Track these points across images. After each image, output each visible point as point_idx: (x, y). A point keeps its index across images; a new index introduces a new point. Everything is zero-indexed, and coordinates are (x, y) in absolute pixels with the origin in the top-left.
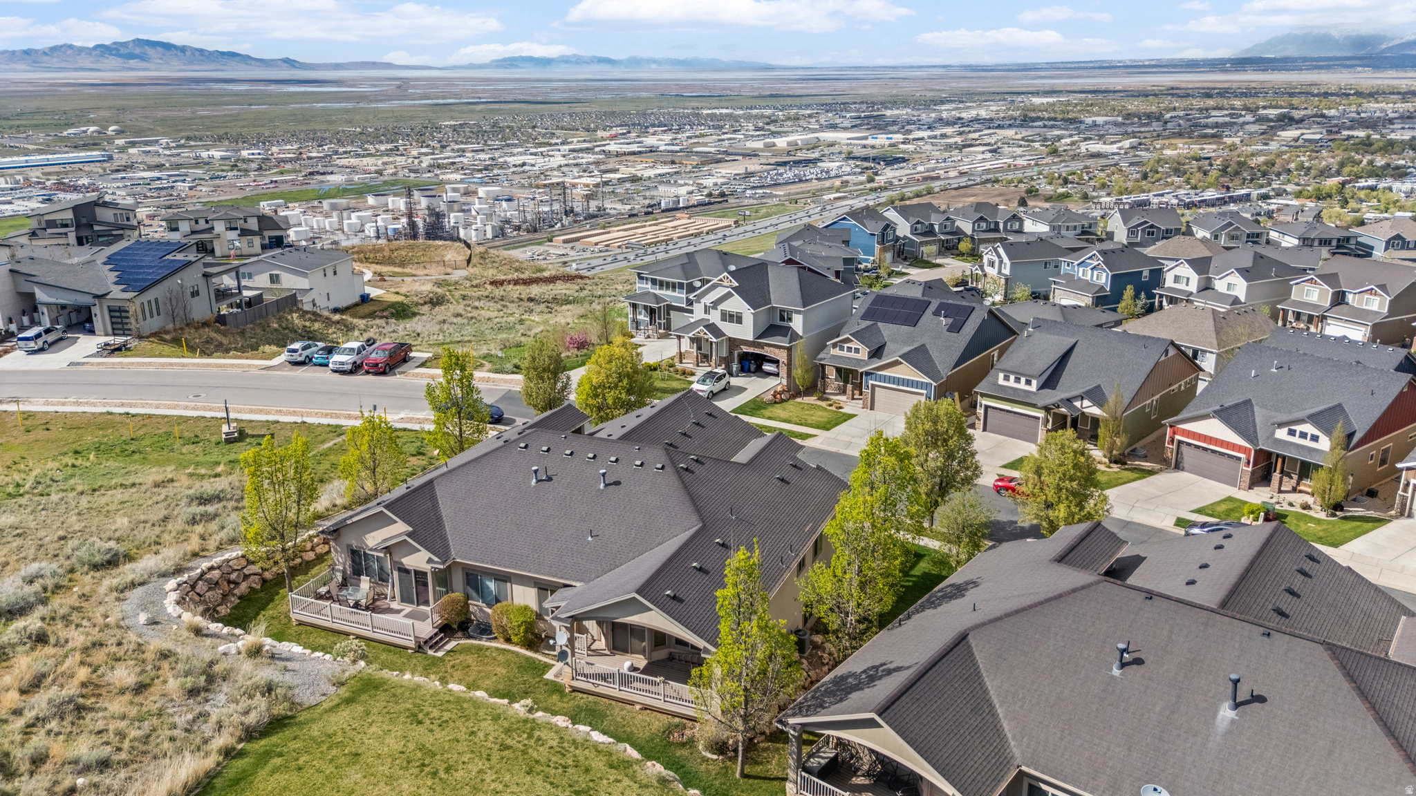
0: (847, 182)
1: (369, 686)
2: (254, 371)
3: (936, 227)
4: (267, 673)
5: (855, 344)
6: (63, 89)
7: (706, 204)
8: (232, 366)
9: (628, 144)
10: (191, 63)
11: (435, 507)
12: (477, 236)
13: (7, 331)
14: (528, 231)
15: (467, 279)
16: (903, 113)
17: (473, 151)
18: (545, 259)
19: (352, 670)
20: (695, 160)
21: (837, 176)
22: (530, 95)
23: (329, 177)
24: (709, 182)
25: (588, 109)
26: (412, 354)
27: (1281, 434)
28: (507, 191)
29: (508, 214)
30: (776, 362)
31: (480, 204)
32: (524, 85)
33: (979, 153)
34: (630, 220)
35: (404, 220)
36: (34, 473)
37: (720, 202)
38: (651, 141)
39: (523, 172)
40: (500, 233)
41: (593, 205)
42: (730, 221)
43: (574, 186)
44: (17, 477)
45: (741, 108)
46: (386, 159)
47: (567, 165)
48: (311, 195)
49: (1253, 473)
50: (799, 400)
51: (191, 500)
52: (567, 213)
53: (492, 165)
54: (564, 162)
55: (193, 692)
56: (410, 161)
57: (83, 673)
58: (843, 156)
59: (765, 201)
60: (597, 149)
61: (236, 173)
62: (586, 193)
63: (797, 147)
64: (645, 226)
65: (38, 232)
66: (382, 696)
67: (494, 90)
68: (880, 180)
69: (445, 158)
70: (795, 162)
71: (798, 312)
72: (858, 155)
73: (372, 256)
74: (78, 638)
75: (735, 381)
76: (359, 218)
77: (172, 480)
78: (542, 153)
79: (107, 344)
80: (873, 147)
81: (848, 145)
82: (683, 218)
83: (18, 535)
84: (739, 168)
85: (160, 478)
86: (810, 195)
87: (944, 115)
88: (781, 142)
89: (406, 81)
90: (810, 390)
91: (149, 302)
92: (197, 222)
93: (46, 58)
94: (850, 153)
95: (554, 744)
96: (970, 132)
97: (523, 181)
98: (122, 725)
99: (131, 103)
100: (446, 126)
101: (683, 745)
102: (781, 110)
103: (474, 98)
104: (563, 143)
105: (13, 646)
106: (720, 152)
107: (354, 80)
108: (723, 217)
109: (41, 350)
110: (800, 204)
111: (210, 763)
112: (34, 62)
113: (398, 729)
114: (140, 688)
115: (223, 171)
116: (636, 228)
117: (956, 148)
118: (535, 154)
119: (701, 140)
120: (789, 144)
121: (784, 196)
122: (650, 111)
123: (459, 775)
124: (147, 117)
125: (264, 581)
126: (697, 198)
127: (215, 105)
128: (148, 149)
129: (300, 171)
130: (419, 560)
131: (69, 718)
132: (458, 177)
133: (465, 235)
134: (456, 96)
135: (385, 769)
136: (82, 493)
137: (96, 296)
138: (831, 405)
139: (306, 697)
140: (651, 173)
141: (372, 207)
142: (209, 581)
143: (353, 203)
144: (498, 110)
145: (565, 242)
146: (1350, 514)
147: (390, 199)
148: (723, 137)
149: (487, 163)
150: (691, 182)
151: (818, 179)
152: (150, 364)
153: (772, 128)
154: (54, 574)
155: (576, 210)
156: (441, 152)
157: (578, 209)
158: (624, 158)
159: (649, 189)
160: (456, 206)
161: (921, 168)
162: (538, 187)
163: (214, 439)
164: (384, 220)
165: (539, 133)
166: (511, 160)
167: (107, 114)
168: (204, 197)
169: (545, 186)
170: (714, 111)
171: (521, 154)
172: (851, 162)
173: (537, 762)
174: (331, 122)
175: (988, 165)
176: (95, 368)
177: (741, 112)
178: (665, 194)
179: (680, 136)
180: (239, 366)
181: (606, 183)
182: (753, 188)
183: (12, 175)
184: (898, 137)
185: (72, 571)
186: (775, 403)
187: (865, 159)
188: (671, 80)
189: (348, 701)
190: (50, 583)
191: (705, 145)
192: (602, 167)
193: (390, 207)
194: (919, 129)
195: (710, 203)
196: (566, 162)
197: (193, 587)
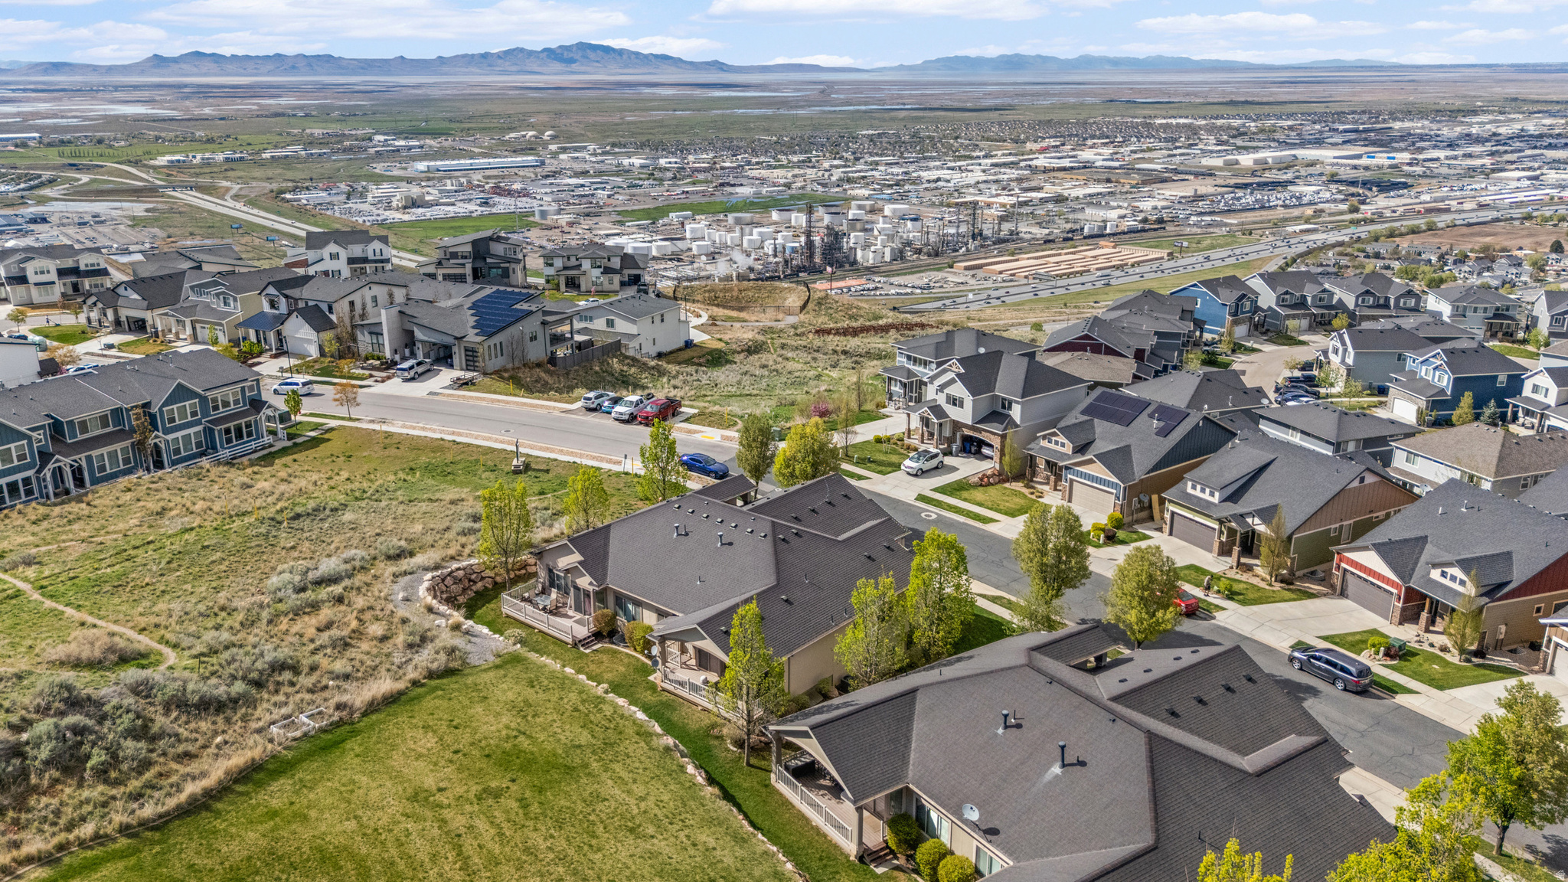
0: (1322, 211)
1: (515, 659)
2: (556, 413)
3: (1309, 300)
4: (459, 642)
5: (1061, 439)
6: (511, 92)
7: (1138, 231)
8: (542, 406)
9: (1059, 158)
10: (626, 66)
11: (606, 545)
12: (874, 259)
13: (392, 361)
14: (929, 255)
15: (793, 327)
16: (1417, 126)
17: (887, 164)
18: (941, 287)
19: (511, 649)
20: (1136, 178)
21: (1310, 204)
22: (959, 101)
23: (738, 190)
24: (1146, 205)
25: (1021, 118)
26: (683, 409)
27: (1435, 574)
28: (914, 210)
29: (911, 235)
30: (991, 446)
31: (884, 223)
32: (954, 90)
33: (1513, 179)
34: (1044, 247)
35: (803, 239)
36: (377, 483)
37: (1155, 230)
38: (1087, 155)
39: (937, 188)
40: (899, 255)
41: (1007, 227)
42: (1163, 253)
43: (989, 205)
44: (365, 485)
45: (1204, 118)
46: (796, 171)
47: (985, 182)
48: (718, 207)
49: (1404, 609)
50: (1007, 485)
51: (469, 516)
52: (974, 237)
53: (903, 180)
54: (982, 177)
55: (410, 646)
56: (820, 174)
57: (354, 624)
58: (1324, 178)
59: (1211, 230)
60: (1023, 164)
61: (651, 182)
62: (1000, 214)
63: (1265, 166)
64: (1060, 255)
65: (443, 262)
66: (520, 667)
67: (922, 95)
68: (1367, 210)
69: (856, 172)
70: (1259, 184)
71: (1017, 402)
72: (1344, 177)
73: (721, 295)
74: (360, 602)
75: (948, 461)
76: (760, 234)
77: (463, 500)
78: (960, 167)
79: (458, 379)
80: (1367, 168)
81: (1333, 165)
82: (1107, 246)
83: (352, 529)
84: (1185, 190)
85: (457, 496)
86: (1270, 225)
87: (1474, 130)
88: (1246, 160)
89: (831, 84)
90: (1018, 477)
91: (495, 345)
92: (569, 259)
93: (500, 61)
94: (1333, 175)
95: (608, 714)
96: (1506, 152)
97: (934, 199)
98: (365, 657)
99: (567, 107)
100: (864, 136)
101: (717, 737)
102: (1254, 121)
103: (898, 104)
104: (986, 157)
105: (323, 602)
106: (1167, 170)
107: (778, 84)
108: (1156, 247)
109: (412, 379)
110: (1254, 237)
111: (401, 685)
112: (490, 66)
113: (517, 688)
114: (384, 639)
115: (640, 179)
116: (1049, 256)
117: (1482, 173)
118: (952, 169)
119: (1147, 155)
120: (1256, 162)
121: (1237, 225)
122: (1092, 120)
123: (538, 720)
124: (579, 123)
125: (496, 583)
126: (1130, 223)
127: (643, 110)
128: (577, 155)
129: (712, 182)
130: (585, 582)
131: (338, 649)
132: (866, 192)
133: (863, 257)
134: (881, 101)
135: (498, 709)
136: (402, 503)
137: (456, 338)
138: (1032, 493)
139: (473, 660)
140: (1080, 192)
141: (775, 223)
142: (455, 578)
143: (757, 217)
144: (923, 117)
145: (967, 268)
146: (1492, 662)
147: (794, 215)
148: (1175, 152)
149: (900, 177)
150: (1126, 205)
151: (1285, 206)
152: (484, 399)
153: (1239, 142)
154: (363, 558)
155: (985, 232)
156: (854, 164)
157: (987, 232)
158: (1052, 174)
159: (1074, 211)
160: (859, 225)
161: (1426, 197)
162: (949, 206)
163: (507, 469)
164: (785, 238)
165: (962, 145)
166: (925, 175)
167: (543, 118)
168: (620, 206)
169: (957, 204)
170: (1170, 121)
171: (937, 168)
172: (1333, 187)
173: (591, 722)
174: (748, 130)
175: (1521, 197)
176: (445, 399)
177: (1204, 122)
178: (1092, 218)
179: (1122, 150)
180: (547, 407)
181: (1025, 203)
182: (1201, 214)
183: (458, 177)
184: (1405, 157)
185: (375, 558)
186: (981, 485)
187: (1353, 183)
188: (1126, 83)
189: (497, 667)
190: (358, 564)
191: (1151, 160)
192: (1025, 185)
193: (793, 223)
194: (1435, 147)
195: (1143, 230)
196: (985, 178)
197: (443, 580)
